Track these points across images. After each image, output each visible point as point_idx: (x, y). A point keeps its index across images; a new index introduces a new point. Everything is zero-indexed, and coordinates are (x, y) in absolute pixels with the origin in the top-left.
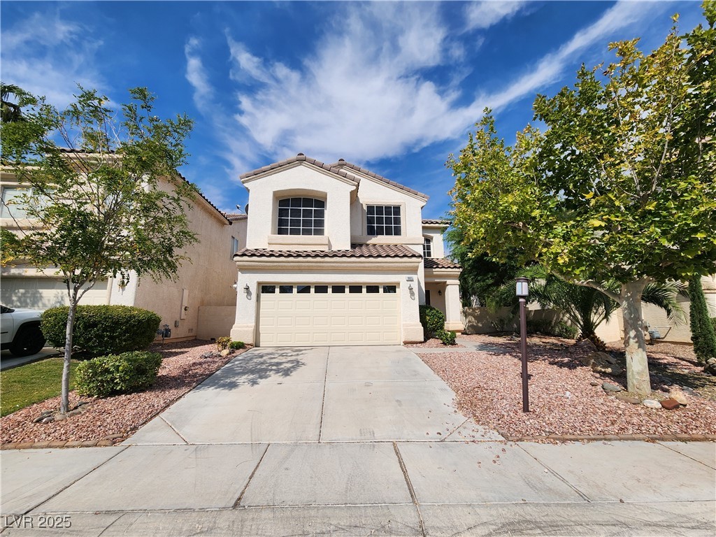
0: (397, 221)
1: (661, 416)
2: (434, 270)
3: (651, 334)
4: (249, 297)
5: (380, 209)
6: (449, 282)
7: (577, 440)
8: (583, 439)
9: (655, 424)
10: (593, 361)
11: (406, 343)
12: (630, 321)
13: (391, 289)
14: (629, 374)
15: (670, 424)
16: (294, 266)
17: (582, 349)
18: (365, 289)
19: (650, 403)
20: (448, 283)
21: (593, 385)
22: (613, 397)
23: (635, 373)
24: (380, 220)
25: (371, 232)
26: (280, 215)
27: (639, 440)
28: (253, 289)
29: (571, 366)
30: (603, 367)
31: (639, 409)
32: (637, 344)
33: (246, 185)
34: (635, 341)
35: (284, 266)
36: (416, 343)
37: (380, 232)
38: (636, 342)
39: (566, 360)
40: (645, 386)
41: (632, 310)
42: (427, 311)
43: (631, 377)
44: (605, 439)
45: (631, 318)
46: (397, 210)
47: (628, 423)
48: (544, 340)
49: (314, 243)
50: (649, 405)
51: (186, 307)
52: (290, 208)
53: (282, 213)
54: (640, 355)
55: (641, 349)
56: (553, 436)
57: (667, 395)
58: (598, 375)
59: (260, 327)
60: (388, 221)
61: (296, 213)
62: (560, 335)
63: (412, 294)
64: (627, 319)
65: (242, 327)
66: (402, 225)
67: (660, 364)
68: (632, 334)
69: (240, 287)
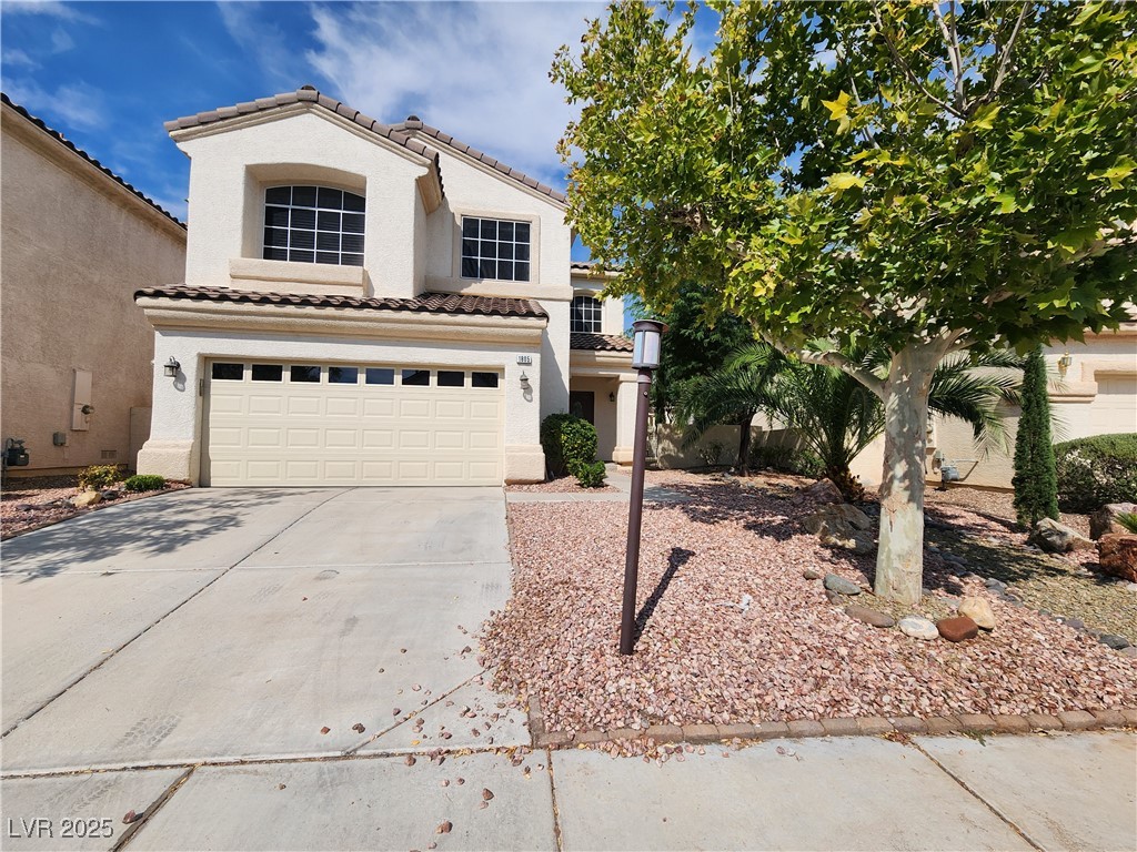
0: (523, 252)
1: (932, 661)
2: (597, 353)
3: (944, 472)
4: (180, 386)
5: (489, 226)
6: (623, 376)
7: (716, 740)
8: (730, 737)
9: (916, 685)
10: (824, 523)
11: (510, 483)
12: (897, 441)
13: (487, 379)
14: (882, 556)
15: (951, 682)
16: (278, 324)
17: (816, 498)
18: (436, 378)
19: (915, 626)
20: (621, 379)
21: (809, 577)
22: (839, 609)
23: (892, 556)
24: (488, 249)
25: (470, 270)
26: (269, 221)
27: (870, 733)
28: (190, 370)
29: (781, 534)
30: (840, 538)
31: (888, 640)
32: (908, 493)
33: (181, 146)
34: (902, 485)
35: (256, 322)
36: (531, 483)
37: (488, 272)
38: (906, 489)
39: (779, 519)
40: (910, 585)
41: (907, 414)
42: (564, 425)
43: (884, 565)
44: (788, 735)
45: (900, 434)
46: (524, 230)
47: (854, 682)
48: (774, 481)
49: (332, 279)
50: (911, 631)
51: (86, 407)
52: (291, 207)
53: (272, 216)
54: (909, 517)
55: (913, 506)
56: (660, 729)
57: (953, 602)
58: (827, 553)
59: (210, 447)
60: (506, 250)
61: (303, 218)
62: (801, 473)
63: (527, 389)
64: (894, 435)
65: (166, 446)
66: (533, 261)
67: (951, 528)
68: (900, 469)
69: (159, 363)
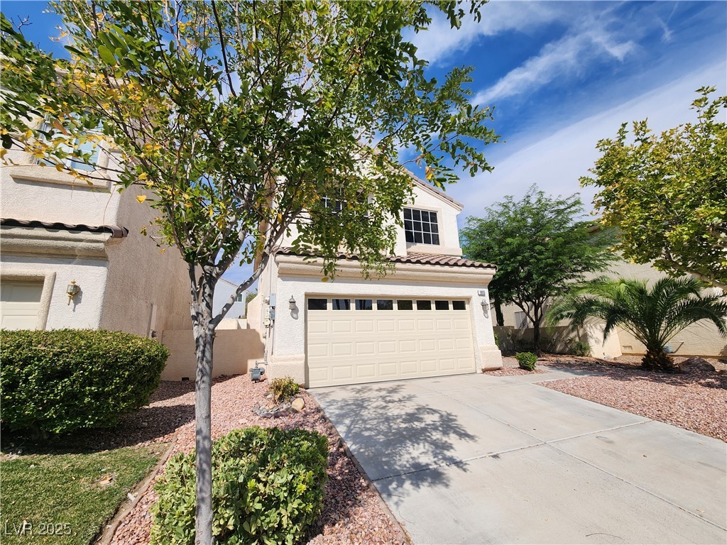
0: (435, 229)
4: (295, 315)
5: (416, 213)
11: (485, 371)
13: (459, 305)
24: (417, 226)
25: (410, 238)
28: (301, 304)
36: (496, 369)
37: (418, 239)
46: (434, 216)
59: (308, 358)
60: (426, 227)
63: (486, 311)
66: (440, 234)
